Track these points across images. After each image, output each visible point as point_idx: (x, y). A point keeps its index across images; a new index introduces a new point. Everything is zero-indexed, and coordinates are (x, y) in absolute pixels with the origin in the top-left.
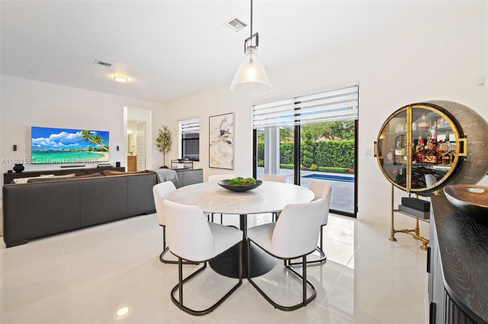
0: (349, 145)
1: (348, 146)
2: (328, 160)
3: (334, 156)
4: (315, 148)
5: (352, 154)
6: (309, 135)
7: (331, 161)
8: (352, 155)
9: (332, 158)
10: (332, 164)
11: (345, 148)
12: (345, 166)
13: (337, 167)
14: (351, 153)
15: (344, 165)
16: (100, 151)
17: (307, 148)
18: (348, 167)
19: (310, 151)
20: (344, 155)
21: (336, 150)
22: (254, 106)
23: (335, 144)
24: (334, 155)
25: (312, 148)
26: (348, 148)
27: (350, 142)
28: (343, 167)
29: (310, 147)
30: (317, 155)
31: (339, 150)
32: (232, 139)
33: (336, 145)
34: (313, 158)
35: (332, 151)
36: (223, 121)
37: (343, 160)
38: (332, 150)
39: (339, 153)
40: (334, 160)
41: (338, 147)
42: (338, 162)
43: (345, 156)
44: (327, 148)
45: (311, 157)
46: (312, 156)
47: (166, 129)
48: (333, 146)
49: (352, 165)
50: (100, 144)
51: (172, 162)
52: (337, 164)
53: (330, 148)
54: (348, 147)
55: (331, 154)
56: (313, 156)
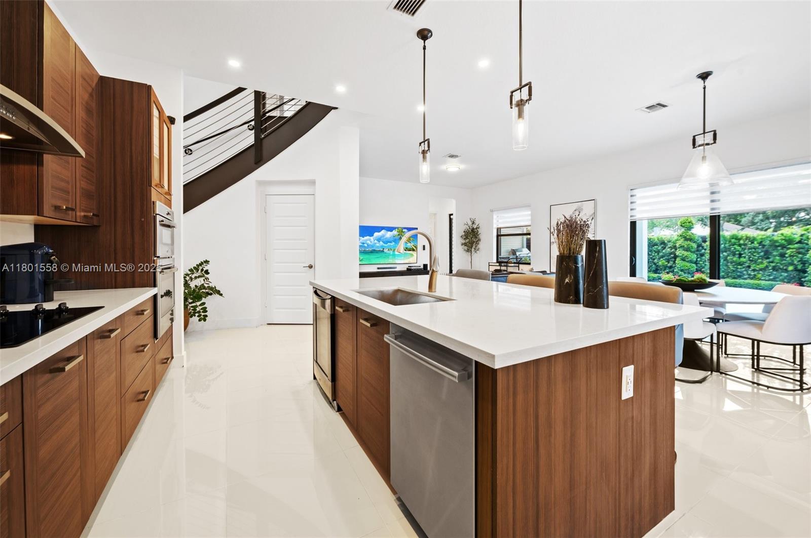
0: (782, 240)
1: (777, 241)
2: (731, 267)
3: (742, 259)
4: (699, 246)
5: (787, 256)
6: (689, 223)
7: (738, 268)
8: (788, 259)
9: (740, 264)
10: (738, 274)
11: (771, 246)
12: (771, 277)
13: (752, 279)
14: (786, 254)
15: (769, 275)
16: (410, 250)
17: (684, 246)
18: (778, 279)
19: (691, 252)
20: (768, 258)
21: (749, 249)
22: (631, 190)
23: (746, 239)
24: (745, 257)
25: (695, 246)
26: (779, 246)
27: (782, 234)
28: (766, 280)
29: (691, 243)
30: (704, 258)
31: (755, 249)
32: (593, 235)
33: (749, 240)
34: (696, 263)
35: (738, 251)
36: (575, 210)
37: (767, 267)
38: (740, 250)
39: (755, 254)
40: (744, 268)
41: (753, 243)
42: (754, 270)
43: (771, 260)
44: (727, 245)
45: (691, 262)
46: (695, 260)
47: (473, 223)
48: (742, 242)
49: (787, 276)
50: (410, 243)
51: (489, 265)
52: (750, 275)
53: (735, 246)
54: (777, 244)
55: (737, 256)
56: (697, 259)
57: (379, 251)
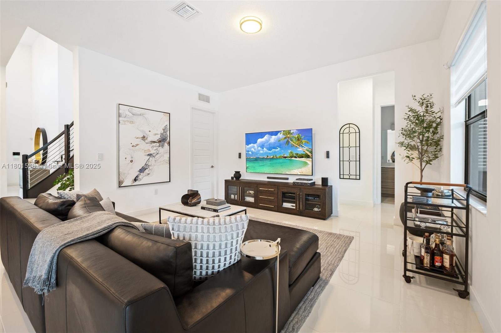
16: (302, 157)
50: (302, 147)
57: (264, 158)
